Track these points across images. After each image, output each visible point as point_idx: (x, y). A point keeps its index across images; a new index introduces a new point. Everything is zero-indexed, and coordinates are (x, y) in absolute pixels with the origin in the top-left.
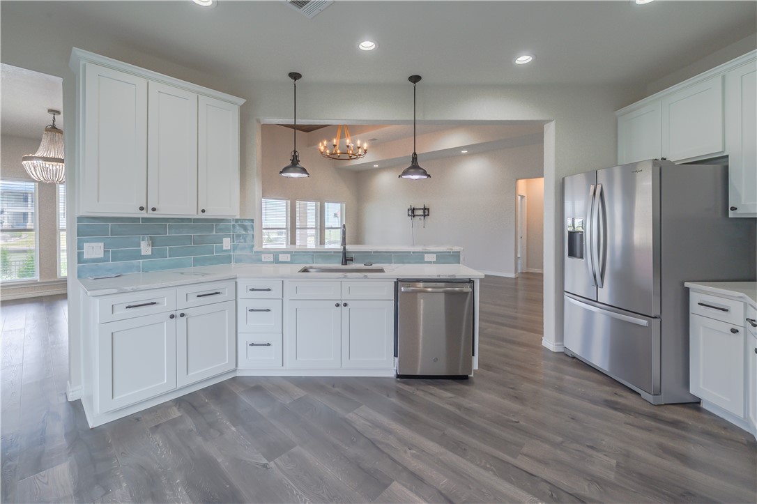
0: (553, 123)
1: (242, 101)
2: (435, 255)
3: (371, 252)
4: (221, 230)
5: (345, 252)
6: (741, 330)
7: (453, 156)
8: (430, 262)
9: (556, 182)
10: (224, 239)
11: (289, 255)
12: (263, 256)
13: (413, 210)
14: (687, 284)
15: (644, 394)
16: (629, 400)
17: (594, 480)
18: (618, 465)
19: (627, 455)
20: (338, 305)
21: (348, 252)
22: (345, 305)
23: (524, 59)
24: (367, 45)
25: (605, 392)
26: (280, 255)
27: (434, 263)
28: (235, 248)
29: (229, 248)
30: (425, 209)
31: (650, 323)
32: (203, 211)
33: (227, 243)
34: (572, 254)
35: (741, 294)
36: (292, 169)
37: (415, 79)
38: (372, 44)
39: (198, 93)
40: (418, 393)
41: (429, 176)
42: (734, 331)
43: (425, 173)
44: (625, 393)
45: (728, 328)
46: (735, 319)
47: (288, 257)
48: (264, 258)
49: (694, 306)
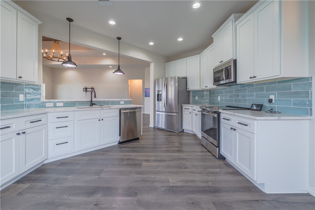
0: (153, 63)
1: (40, 22)
2: (124, 102)
3: (101, 101)
4: (18, 90)
5: (91, 101)
6: (191, 112)
7: (106, 68)
8: (122, 104)
9: (154, 80)
10: (20, 95)
11: (63, 103)
12: (47, 104)
13: (86, 89)
14: (182, 105)
15: (175, 132)
16: (173, 134)
17: (178, 147)
18: (179, 144)
19: (179, 142)
20: (99, 120)
21: (93, 101)
22: (102, 120)
23: (151, 44)
24: (112, 23)
25: (169, 133)
26: (57, 103)
27: (123, 104)
28: (26, 100)
29: (23, 100)
30: (92, 88)
31: (177, 114)
32: (20, 77)
33: (22, 97)
34: (158, 100)
35: (191, 105)
36: (69, 62)
37: (119, 39)
38: (114, 22)
39: (17, 10)
40: (129, 145)
41: (124, 74)
42: (190, 113)
43: (123, 72)
44: (172, 133)
45: (189, 113)
46: (190, 110)
47: (62, 104)
48: (47, 105)
49: (183, 110)
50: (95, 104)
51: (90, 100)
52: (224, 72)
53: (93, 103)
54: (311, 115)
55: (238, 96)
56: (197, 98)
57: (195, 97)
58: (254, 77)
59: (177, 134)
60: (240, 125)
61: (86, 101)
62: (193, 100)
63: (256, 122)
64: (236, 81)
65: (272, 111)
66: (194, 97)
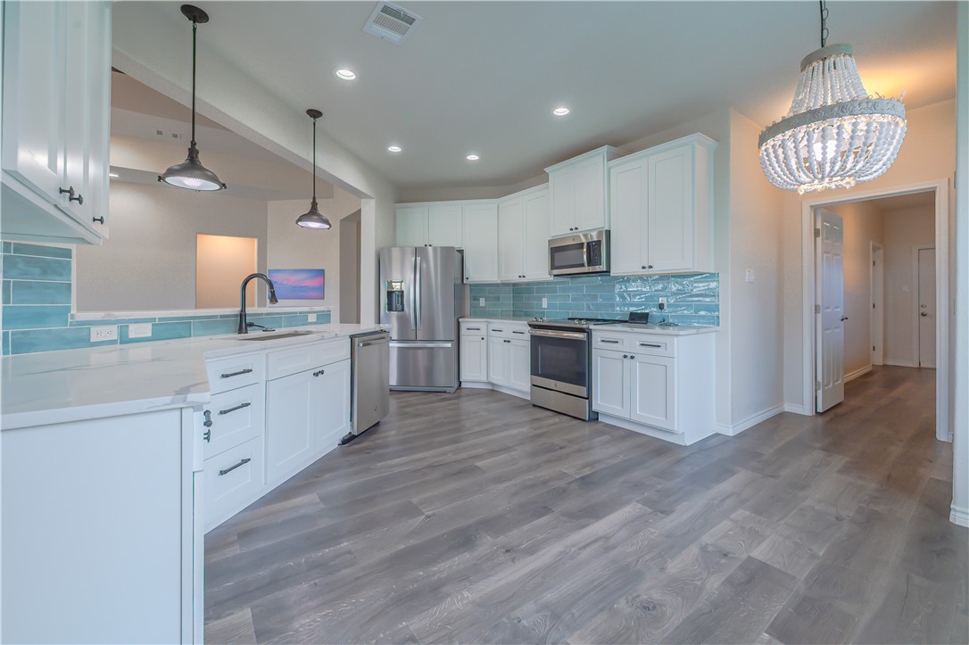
0: (373, 201)
2: (316, 315)
3: (262, 315)
5: (242, 315)
6: (485, 337)
8: (311, 323)
9: (375, 251)
11: (149, 326)
12: (94, 330)
14: (460, 320)
15: (448, 390)
16: (445, 395)
21: (248, 314)
22: (323, 372)
23: (395, 149)
24: (346, 74)
26: (131, 327)
27: (315, 323)
31: (452, 345)
34: (389, 308)
36: (185, 171)
37: (315, 114)
42: (483, 339)
45: (479, 338)
46: (483, 332)
47: (146, 330)
48: (97, 334)
49: (463, 331)
50: (251, 325)
51: (237, 310)
52: (585, 250)
53: (249, 320)
54: (718, 325)
55: (595, 298)
56: (482, 302)
57: (479, 300)
58: (651, 267)
59: (453, 396)
60: (643, 348)
61: (222, 317)
62: (472, 306)
63: (676, 339)
64: (608, 271)
65: (664, 323)
66: (476, 299)
